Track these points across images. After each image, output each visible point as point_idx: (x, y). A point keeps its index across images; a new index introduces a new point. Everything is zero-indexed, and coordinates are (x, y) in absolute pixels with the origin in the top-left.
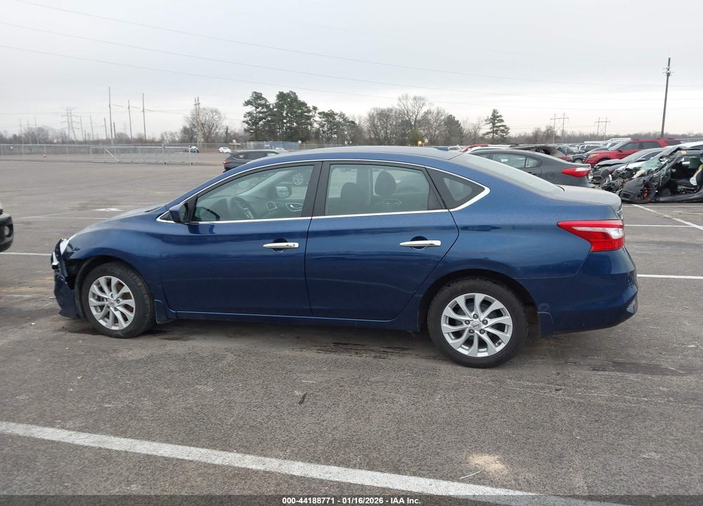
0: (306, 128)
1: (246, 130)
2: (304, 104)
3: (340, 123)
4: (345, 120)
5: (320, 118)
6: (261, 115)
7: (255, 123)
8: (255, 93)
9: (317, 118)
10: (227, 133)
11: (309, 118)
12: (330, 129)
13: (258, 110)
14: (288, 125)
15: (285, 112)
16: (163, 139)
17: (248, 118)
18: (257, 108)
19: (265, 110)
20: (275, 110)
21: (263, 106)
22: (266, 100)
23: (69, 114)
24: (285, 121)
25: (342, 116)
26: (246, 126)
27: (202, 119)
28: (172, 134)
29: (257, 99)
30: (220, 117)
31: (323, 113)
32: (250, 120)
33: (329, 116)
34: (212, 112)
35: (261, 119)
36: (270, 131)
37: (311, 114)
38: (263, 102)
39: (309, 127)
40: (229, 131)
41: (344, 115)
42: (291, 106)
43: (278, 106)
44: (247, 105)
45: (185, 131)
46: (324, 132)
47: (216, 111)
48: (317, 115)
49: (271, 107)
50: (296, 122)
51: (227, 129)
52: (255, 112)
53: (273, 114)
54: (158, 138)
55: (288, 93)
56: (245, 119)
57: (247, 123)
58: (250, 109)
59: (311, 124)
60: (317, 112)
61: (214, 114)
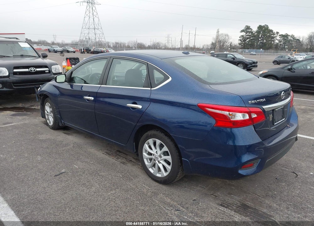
0: (271, 43)
1: (239, 44)
2: (272, 31)
3: (291, 40)
4: (294, 39)
5: (280, 38)
6: (248, 37)
7: (245, 41)
8: (247, 26)
9: (278, 38)
10: (231, 45)
11: (273, 38)
12: (284, 43)
13: (247, 34)
14: (261, 41)
15: (261, 35)
16: (203, 48)
17: (241, 38)
18: (246, 33)
19: (250, 34)
20: (256, 34)
21: (249, 32)
22: (252, 30)
23: (168, 37)
24: (260, 39)
25: (292, 36)
26: (240, 42)
27: (221, 38)
28: (207, 45)
29: (247, 29)
30: (228, 38)
31: (282, 35)
32: (242, 39)
33: (285, 37)
34: (225, 35)
35: (248, 38)
36: (251, 44)
37: (275, 36)
38: (250, 30)
39: (273, 42)
40: (232, 44)
41: (294, 36)
42: (264, 31)
43: (258, 32)
44: (242, 32)
45: (213, 44)
46: (280, 45)
47: (227, 35)
48: (278, 36)
49: (254, 33)
50: (266, 40)
51: (231, 43)
52: (245, 35)
53: (254, 36)
54: (201, 47)
55: (264, 26)
56: (240, 39)
57: (241, 40)
58: (243, 34)
59: (274, 41)
60: (279, 34)
61: (226, 36)
